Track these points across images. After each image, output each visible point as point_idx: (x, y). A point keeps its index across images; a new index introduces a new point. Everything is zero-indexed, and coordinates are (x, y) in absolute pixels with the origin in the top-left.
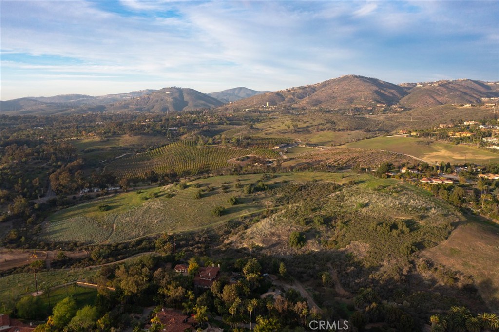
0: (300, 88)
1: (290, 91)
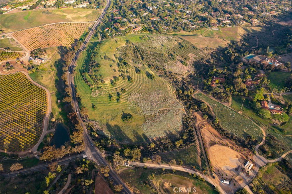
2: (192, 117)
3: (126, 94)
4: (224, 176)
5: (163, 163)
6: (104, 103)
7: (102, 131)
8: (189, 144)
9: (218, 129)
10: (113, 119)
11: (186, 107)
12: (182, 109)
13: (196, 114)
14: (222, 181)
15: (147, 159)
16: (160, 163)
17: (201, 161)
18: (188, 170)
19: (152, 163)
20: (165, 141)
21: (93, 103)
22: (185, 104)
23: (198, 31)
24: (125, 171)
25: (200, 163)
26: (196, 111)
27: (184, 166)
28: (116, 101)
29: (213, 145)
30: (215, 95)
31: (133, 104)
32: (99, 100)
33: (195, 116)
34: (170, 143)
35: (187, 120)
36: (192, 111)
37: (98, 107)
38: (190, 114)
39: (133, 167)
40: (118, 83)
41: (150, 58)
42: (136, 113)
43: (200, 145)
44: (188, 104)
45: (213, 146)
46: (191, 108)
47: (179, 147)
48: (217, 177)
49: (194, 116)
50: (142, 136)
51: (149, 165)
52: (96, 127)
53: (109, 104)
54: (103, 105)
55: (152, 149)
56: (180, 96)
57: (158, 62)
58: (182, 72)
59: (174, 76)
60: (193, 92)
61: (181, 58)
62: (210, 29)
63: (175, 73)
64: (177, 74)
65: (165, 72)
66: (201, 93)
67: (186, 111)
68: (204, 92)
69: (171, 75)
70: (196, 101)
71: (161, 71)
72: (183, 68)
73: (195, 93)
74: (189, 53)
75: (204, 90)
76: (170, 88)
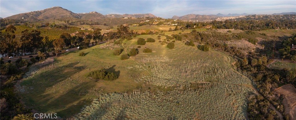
0: (34, 12)
1: (30, 13)
2: (272, 97)
11: (256, 81)
12: (247, 86)
13: (280, 90)
22: (255, 75)
26: (279, 85)
33: (279, 95)
35: (259, 105)
36: (269, 86)
38: (268, 93)
44: (260, 76)
46: (267, 81)
49: (276, 95)
56: (245, 67)
57: (219, 41)
58: (249, 47)
59: (237, 50)
60: (267, 62)
61: (248, 40)
62: (273, 30)
63: (238, 49)
64: (241, 49)
65: (225, 48)
66: (280, 62)
67: (256, 87)
68: (285, 59)
69: (233, 50)
70: (275, 71)
71: (220, 48)
72: (250, 45)
73: (271, 63)
74: (256, 37)
75: (284, 57)
76: (228, 59)
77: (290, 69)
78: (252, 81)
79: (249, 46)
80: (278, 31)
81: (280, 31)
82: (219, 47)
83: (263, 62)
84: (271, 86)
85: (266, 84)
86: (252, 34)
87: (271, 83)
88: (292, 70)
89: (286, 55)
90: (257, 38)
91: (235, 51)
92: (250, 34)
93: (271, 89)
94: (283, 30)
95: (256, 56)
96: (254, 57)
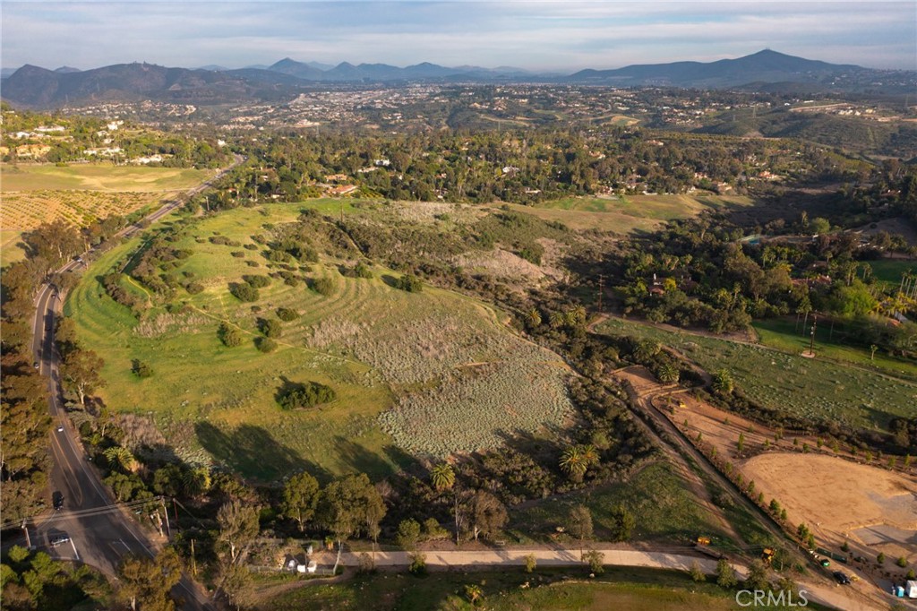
2: (607, 381)
3: (299, 325)
4: (893, 568)
5: (518, 540)
6: (195, 353)
7: (168, 449)
8: (631, 461)
9: (742, 409)
10: (231, 402)
11: (573, 357)
12: (558, 365)
13: (621, 373)
14: (901, 590)
15: (423, 529)
16: (504, 542)
17: (728, 518)
18: (673, 561)
19: (452, 546)
20: (507, 464)
21: (137, 357)
22: (567, 347)
23: (551, 202)
24: (287, 594)
25: (727, 525)
26: (620, 366)
27: (645, 544)
28: (252, 345)
29: (756, 455)
30: (679, 315)
31: (330, 351)
32: (168, 346)
33: (620, 380)
34: (531, 467)
35: (587, 390)
36: (599, 365)
37: (162, 370)
38: (598, 375)
39: (337, 574)
40: (263, 292)
41: (394, 245)
42: (351, 379)
43: (688, 460)
44: (578, 348)
45: (754, 458)
46: (594, 357)
47: (586, 478)
48: (854, 575)
49: (615, 379)
50: (384, 457)
51: (440, 559)
52: (139, 432)
53: (218, 358)
54: (186, 361)
55: (441, 496)
56: (537, 330)
57: (426, 254)
58: (526, 276)
59: (496, 286)
60: (587, 318)
61: (512, 248)
62: (590, 197)
63: (498, 280)
64: (505, 281)
65: (458, 278)
66: (619, 320)
67: (574, 367)
68: (630, 316)
69: (484, 283)
70: (608, 341)
71: (441, 278)
72: (526, 266)
73: (597, 322)
74: (536, 238)
75: (629, 310)
76: (489, 312)
77: (641, 338)
78: (565, 358)
79: (525, 272)
80: (608, 206)
81: (618, 206)
82: (438, 275)
83: (577, 320)
84: (602, 367)
85: (593, 361)
86: (519, 226)
87: (603, 362)
88: (644, 341)
89: (633, 305)
90: (539, 241)
91: (490, 287)
92: (513, 227)
93: (604, 370)
94: (629, 201)
95: (553, 303)
96: (549, 304)
